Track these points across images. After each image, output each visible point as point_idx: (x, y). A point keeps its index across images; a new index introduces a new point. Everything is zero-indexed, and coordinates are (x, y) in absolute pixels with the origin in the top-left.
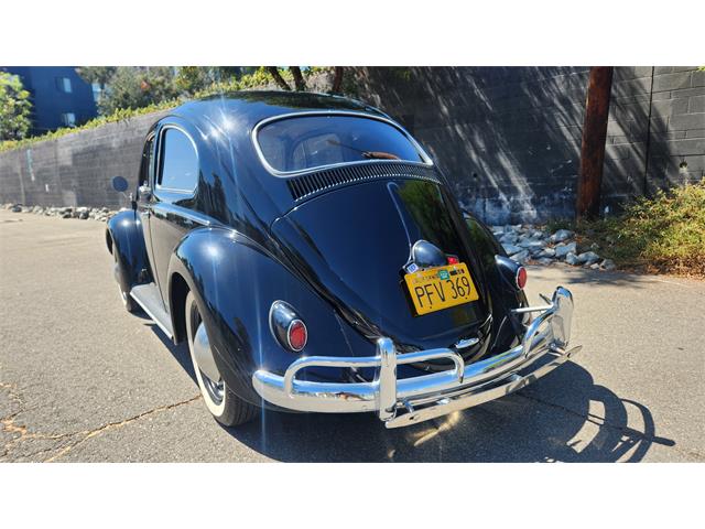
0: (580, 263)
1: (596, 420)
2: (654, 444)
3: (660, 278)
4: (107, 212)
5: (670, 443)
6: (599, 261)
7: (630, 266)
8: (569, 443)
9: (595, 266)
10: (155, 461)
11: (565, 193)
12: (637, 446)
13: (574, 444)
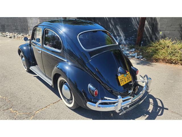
0: (138, 58)
1: (152, 104)
2: (164, 110)
3: (156, 63)
4: (2, 33)
5: (167, 109)
6: (142, 58)
7: (150, 60)
8: (148, 110)
9: (142, 59)
10: (57, 119)
11: (133, 38)
12: (161, 110)
13: (149, 110)
